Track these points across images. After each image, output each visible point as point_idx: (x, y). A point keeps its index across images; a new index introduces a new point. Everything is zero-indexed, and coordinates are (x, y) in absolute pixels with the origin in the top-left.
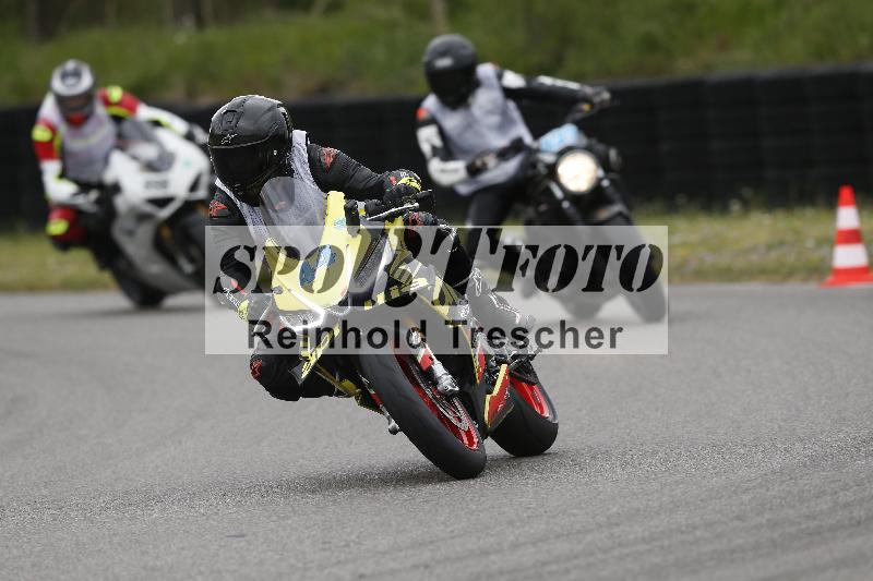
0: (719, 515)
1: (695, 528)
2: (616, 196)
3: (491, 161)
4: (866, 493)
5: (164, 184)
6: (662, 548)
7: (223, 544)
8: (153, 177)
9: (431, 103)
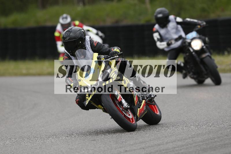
0: (221, 135)
1: (215, 138)
3: (173, 42)
6: (206, 143)
7: (90, 142)
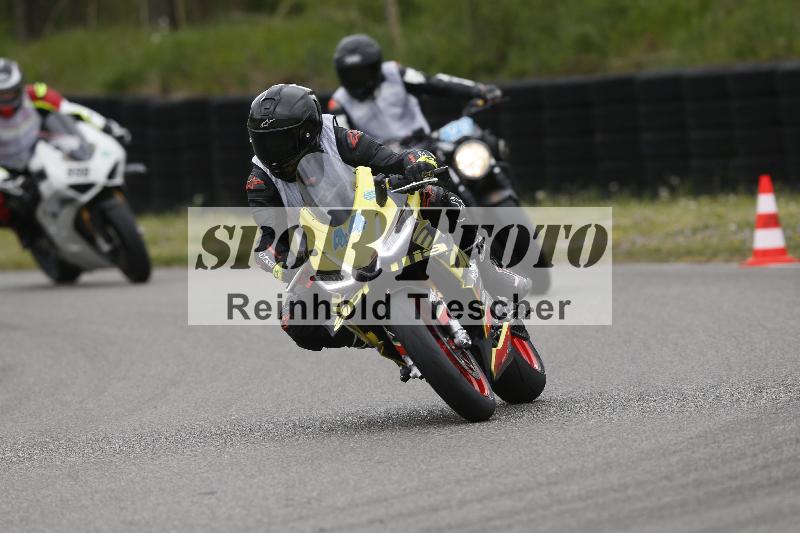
2: (507, 182)
4: (784, 456)
5: (86, 172)
7: (195, 500)
8: (75, 165)
9: (340, 95)
